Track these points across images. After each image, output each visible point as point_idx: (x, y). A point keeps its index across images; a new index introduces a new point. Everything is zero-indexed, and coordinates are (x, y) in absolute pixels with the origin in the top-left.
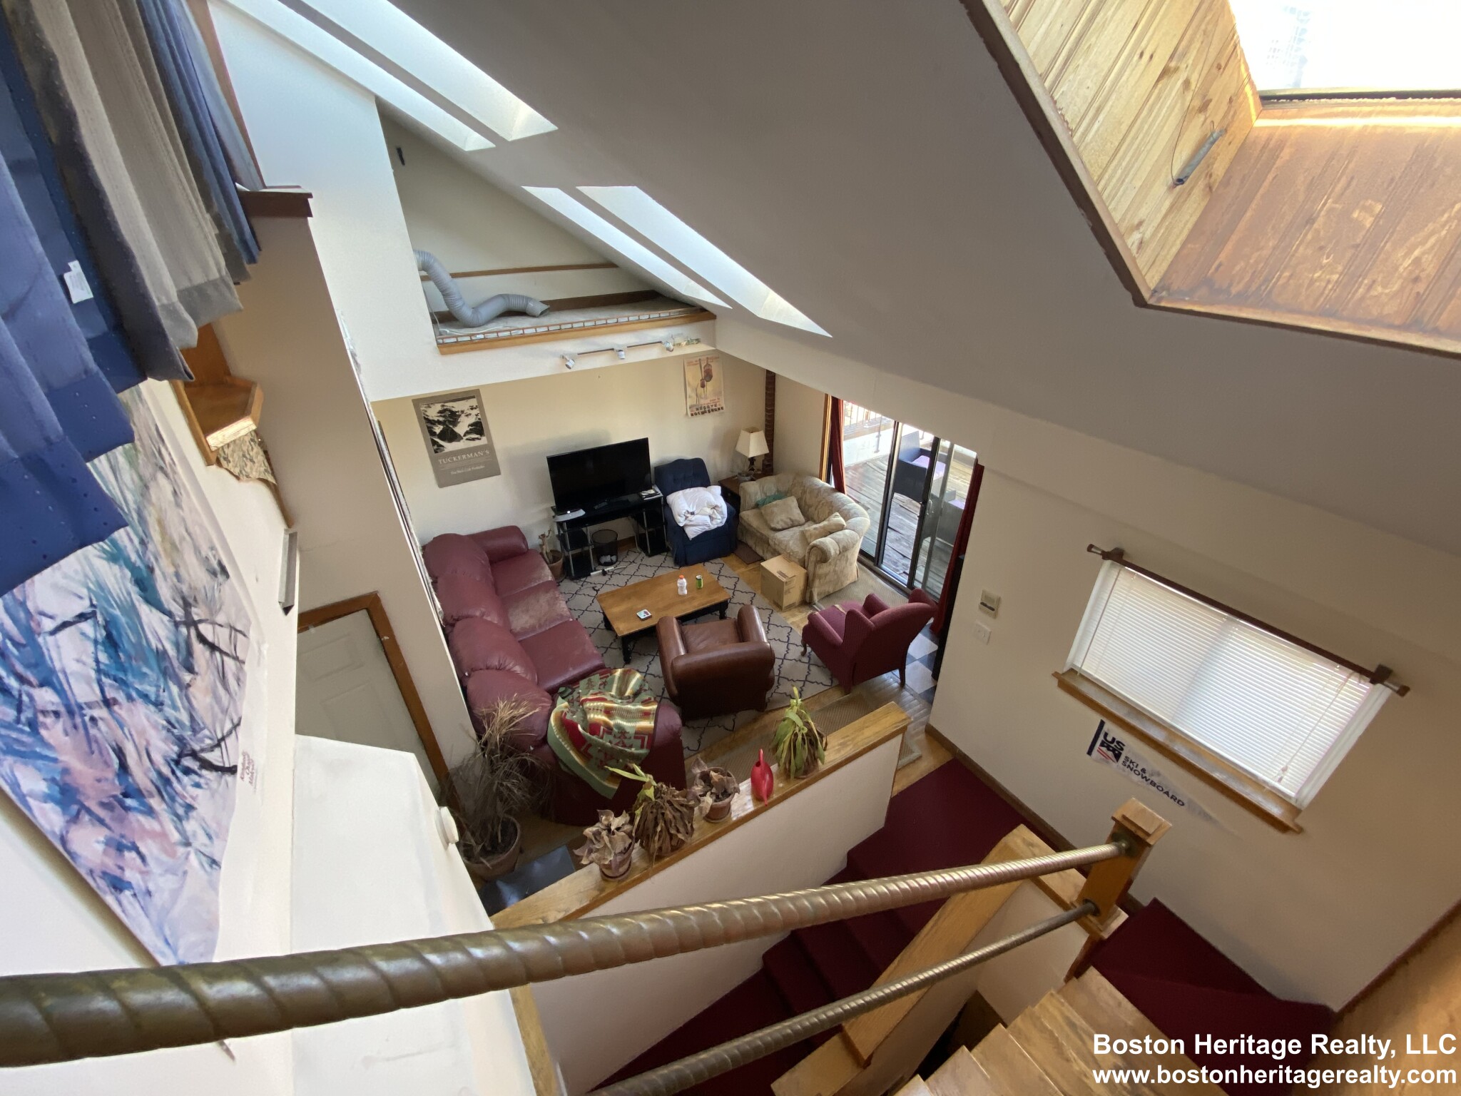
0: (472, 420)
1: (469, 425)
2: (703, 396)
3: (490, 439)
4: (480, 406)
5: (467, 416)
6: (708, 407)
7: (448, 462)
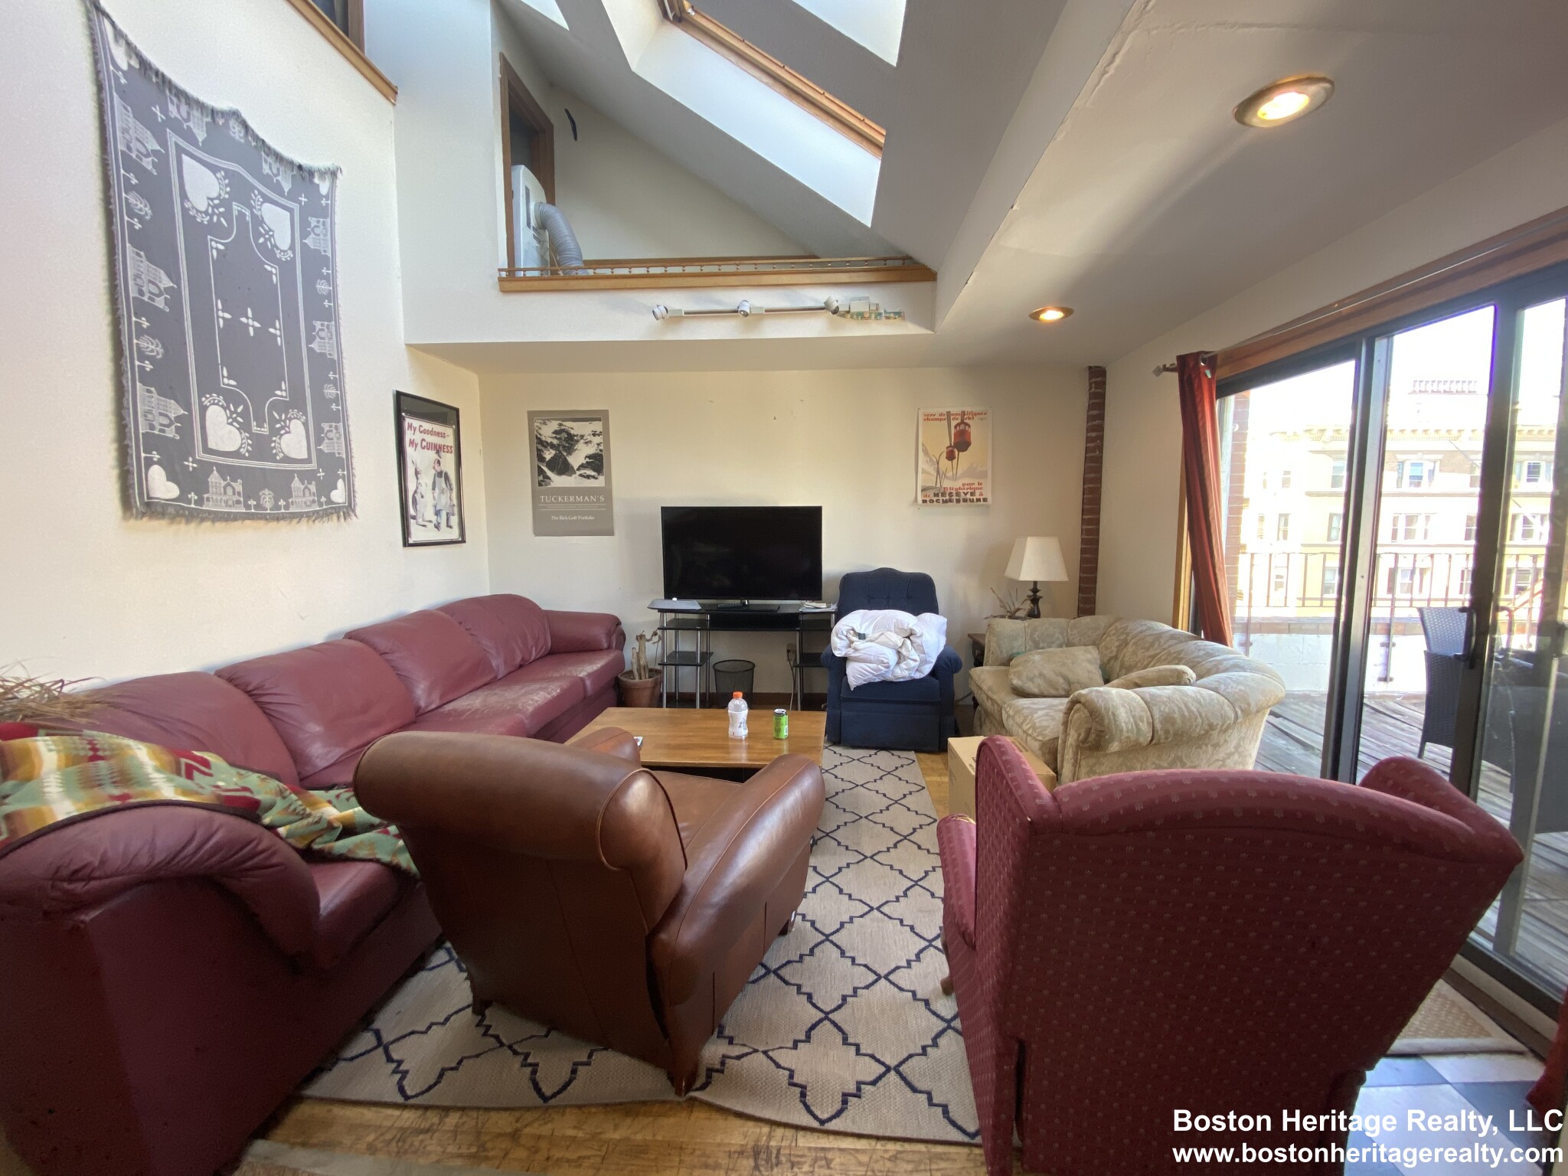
0: (591, 450)
1: (586, 457)
2: (950, 474)
3: (609, 480)
4: (605, 433)
5: (586, 443)
6: (958, 494)
7: (552, 502)
